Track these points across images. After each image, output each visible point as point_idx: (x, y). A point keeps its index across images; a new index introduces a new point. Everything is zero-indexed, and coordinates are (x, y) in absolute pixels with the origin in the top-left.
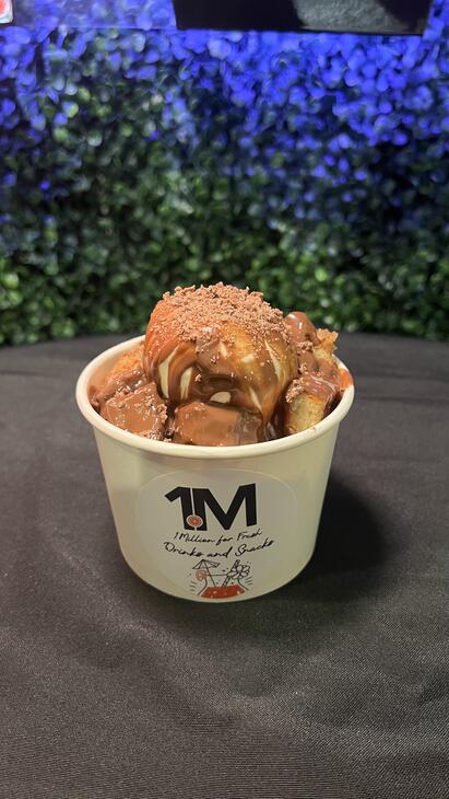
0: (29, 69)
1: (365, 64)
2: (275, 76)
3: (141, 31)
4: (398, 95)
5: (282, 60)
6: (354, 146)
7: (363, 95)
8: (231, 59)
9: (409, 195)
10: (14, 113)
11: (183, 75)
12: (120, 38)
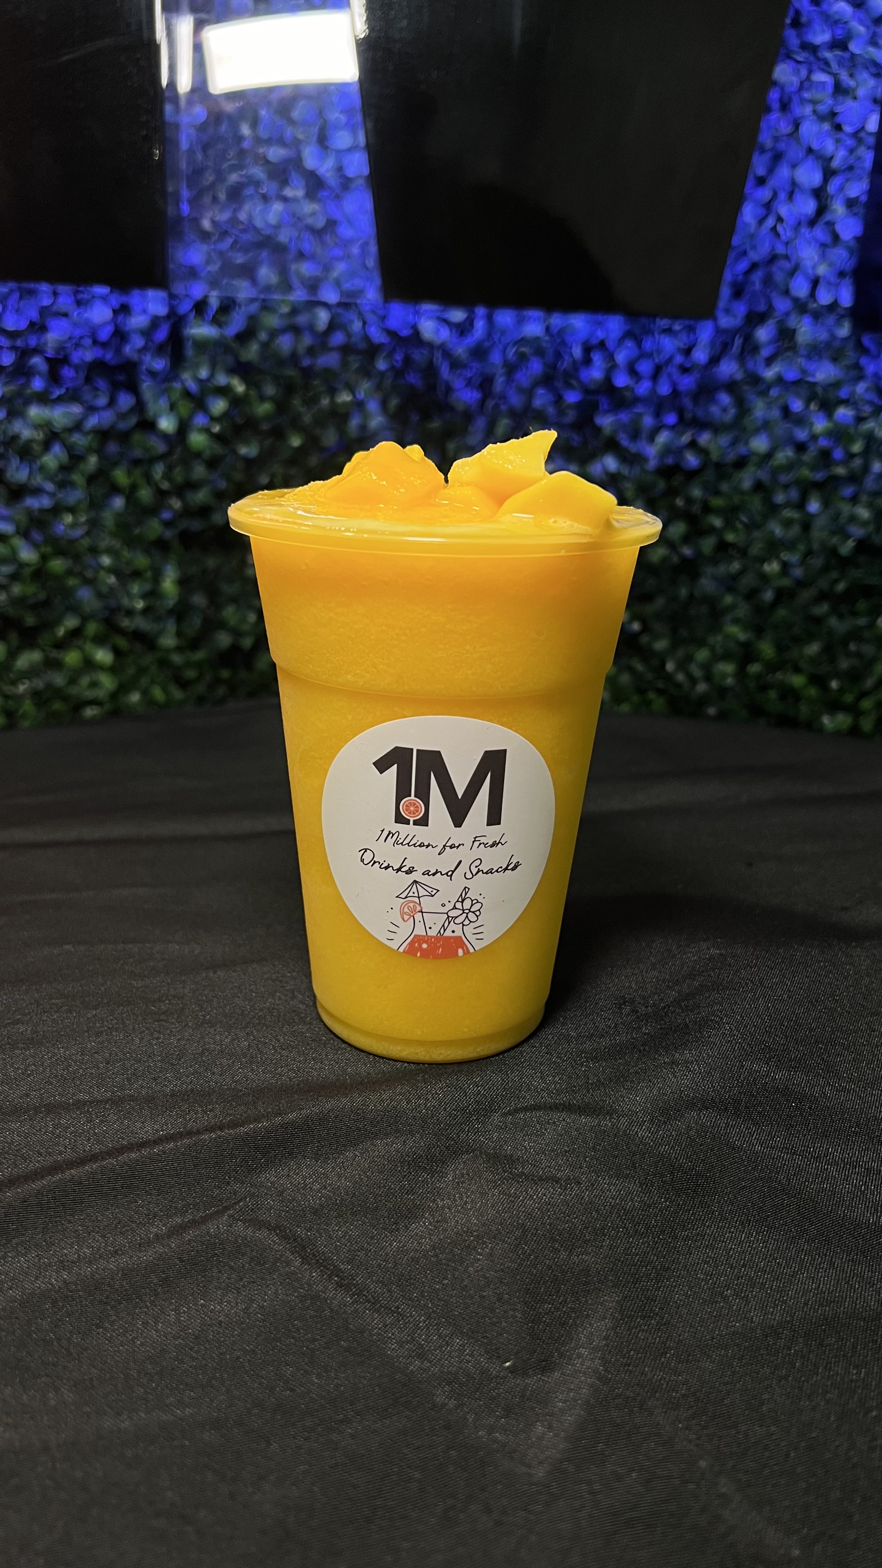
0: (160, 350)
1: (638, 358)
2: (511, 369)
3: (325, 305)
4: (687, 402)
5: (523, 349)
6: (625, 471)
7: (636, 400)
8: (450, 346)
9: (708, 544)
10: (132, 410)
11: (381, 365)
12: (294, 311)
